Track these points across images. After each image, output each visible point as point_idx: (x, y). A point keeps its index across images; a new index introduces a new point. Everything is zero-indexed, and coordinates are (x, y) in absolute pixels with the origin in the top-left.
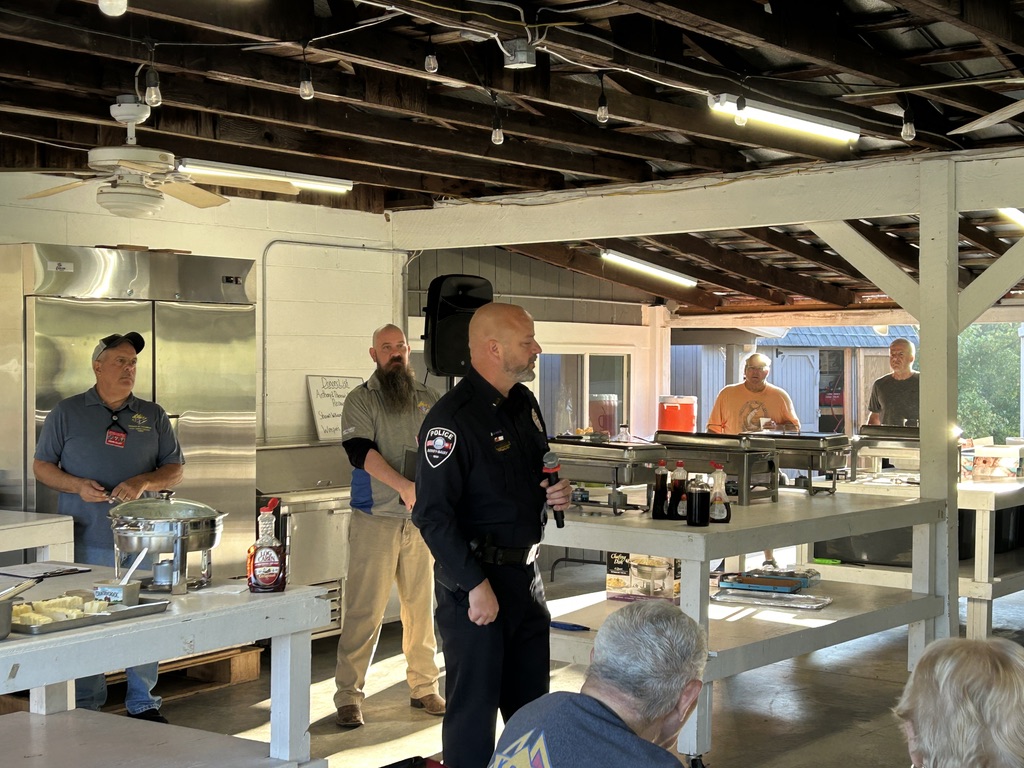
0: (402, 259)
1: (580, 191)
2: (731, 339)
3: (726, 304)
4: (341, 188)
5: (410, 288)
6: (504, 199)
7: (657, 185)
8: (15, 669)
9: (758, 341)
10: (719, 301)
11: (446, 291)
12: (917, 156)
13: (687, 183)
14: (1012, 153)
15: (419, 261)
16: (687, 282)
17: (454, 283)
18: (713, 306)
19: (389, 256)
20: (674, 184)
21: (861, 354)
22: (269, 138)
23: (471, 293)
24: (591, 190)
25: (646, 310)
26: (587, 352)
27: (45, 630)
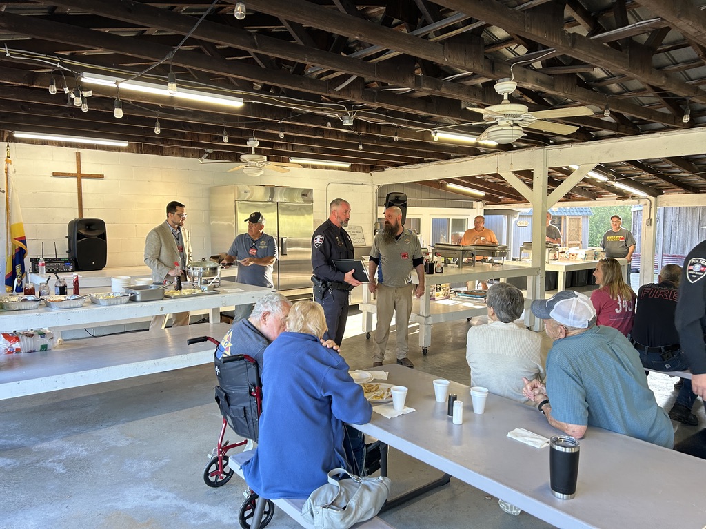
0: (376, 187)
1: (428, 164)
2: (509, 213)
3: (503, 201)
4: (347, 165)
5: (379, 196)
6: (405, 167)
7: (451, 161)
8: (162, 308)
9: (519, 214)
10: (500, 200)
11: (392, 197)
12: (533, 148)
13: (460, 160)
14: (567, 146)
15: (382, 188)
16: (482, 194)
17: (394, 195)
18: (498, 201)
19: (371, 187)
20: (456, 160)
21: (568, 218)
22: (312, 150)
23: (399, 199)
24: (431, 163)
25: (475, 203)
26: (451, 218)
27: (176, 298)
